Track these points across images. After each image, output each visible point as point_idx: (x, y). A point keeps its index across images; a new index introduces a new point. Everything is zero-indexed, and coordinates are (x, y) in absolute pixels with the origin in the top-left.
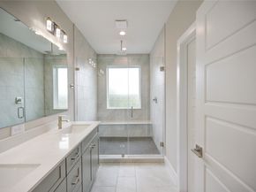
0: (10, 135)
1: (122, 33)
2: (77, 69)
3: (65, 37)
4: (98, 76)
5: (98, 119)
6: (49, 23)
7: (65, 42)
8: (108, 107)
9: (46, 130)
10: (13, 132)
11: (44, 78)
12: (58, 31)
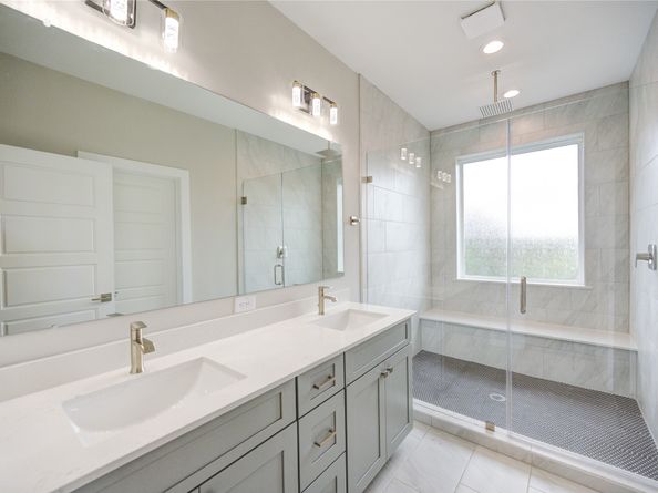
0: (233, 312)
1: (493, 47)
2: (368, 180)
3: (334, 111)
4: (431, 189)
5: (431, 304)
6: (297, 91)
7: (334, 122)
8: (461, 275)
9: (295, 312)
10: (238, 309)
11: (323, 207)
12: (316, 102)
